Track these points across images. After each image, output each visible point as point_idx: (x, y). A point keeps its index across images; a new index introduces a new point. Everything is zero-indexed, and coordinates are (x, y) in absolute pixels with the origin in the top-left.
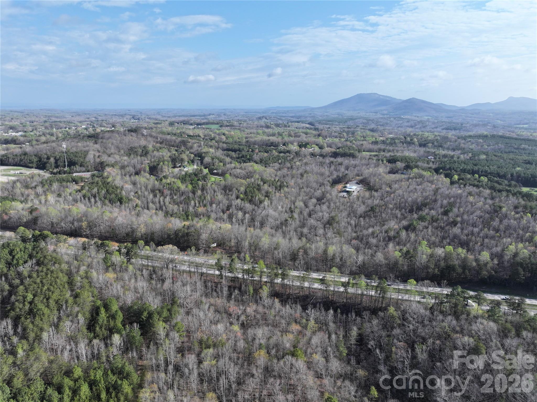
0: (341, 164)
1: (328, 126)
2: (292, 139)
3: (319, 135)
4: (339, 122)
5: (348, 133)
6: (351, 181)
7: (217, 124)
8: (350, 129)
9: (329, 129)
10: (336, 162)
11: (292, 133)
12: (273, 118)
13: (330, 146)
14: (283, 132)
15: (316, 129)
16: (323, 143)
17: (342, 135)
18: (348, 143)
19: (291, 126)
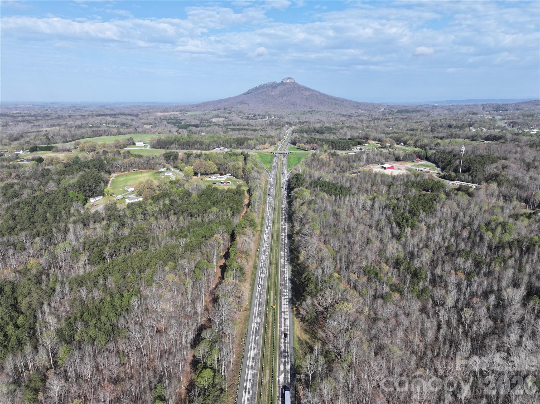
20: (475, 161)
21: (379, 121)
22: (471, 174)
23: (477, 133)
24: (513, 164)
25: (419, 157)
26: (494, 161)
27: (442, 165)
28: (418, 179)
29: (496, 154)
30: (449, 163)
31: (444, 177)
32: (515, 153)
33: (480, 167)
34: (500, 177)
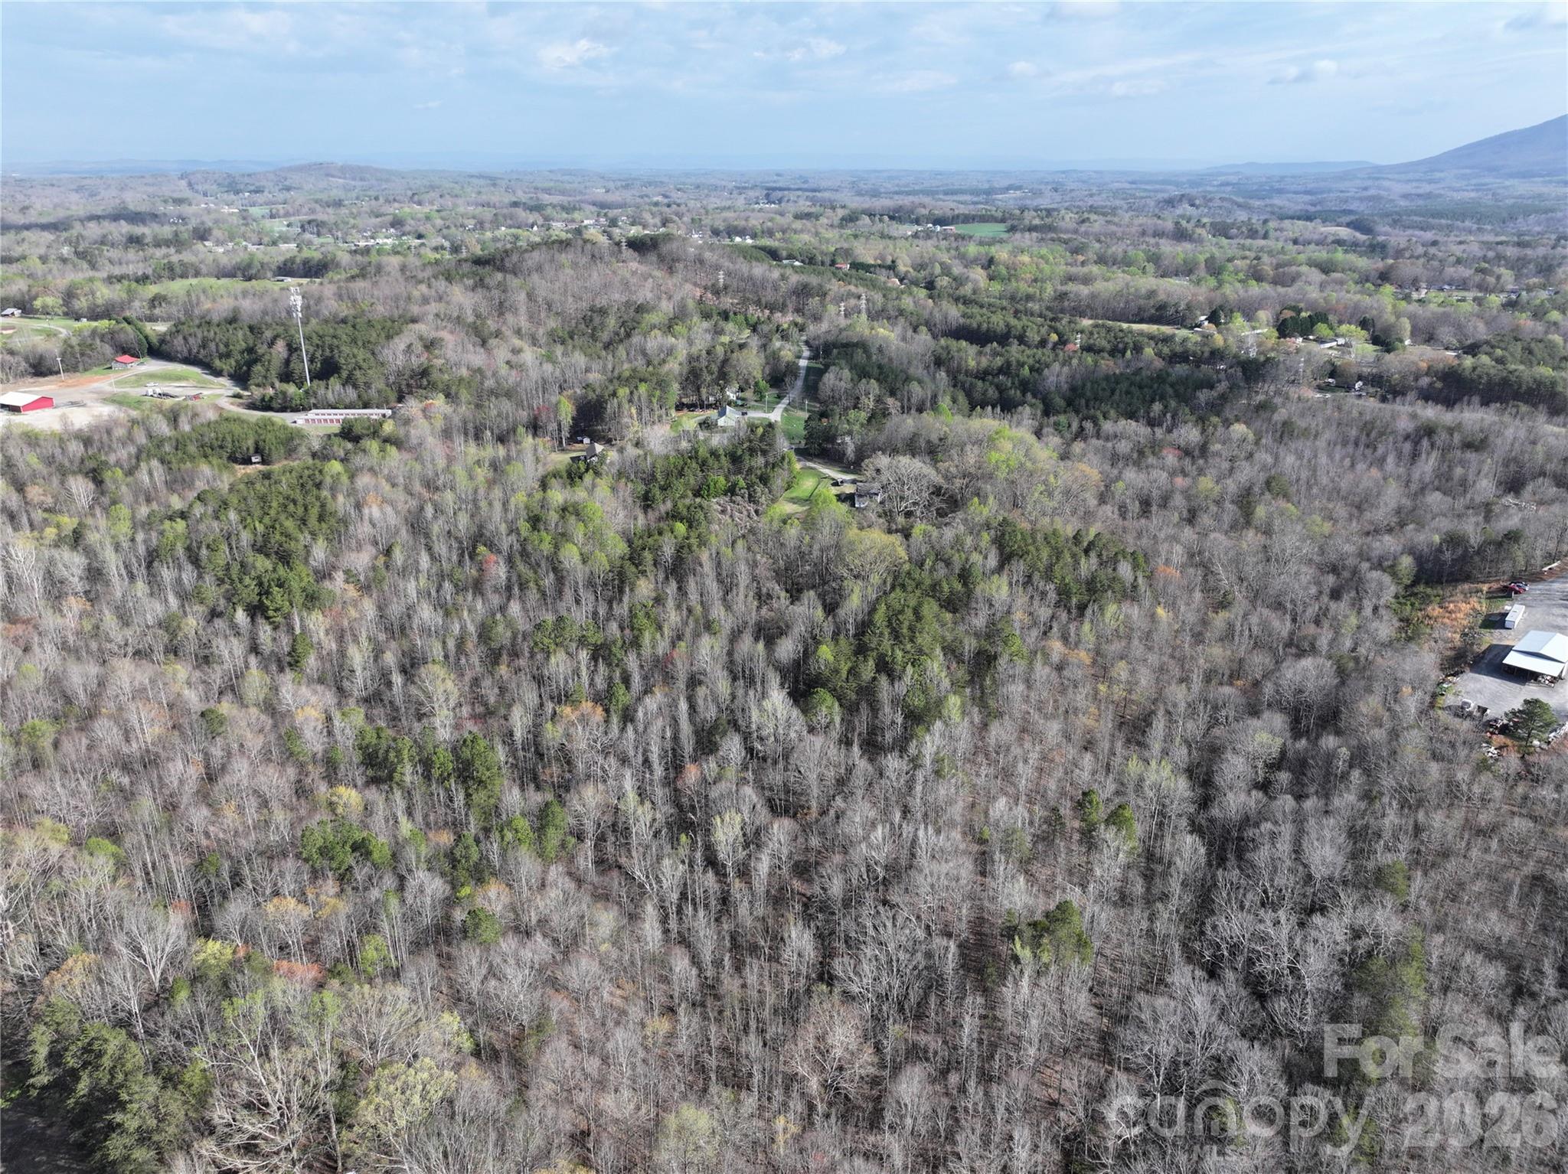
0: (1476, 444)
1: (1429, 236)
2: (1255, 289)
3: (1384, 277)
4: (1479, 221)
5: (1518, 266)
6: (1537, 577)
7: (1003, 220)
8: (1529, 252)
9: (1432, 250)
10: (1451, 431)
11: (1267, 265)
12: (1217, 203)
13: (1426, 335)
14: (1230, 260)
15: (1377, 249)
16: (1398, 316)
17: (1491, 280)
18: (1525, 321)
19: (1272, 233)
20: (334, 337)
22: (350, 381)
23: (240, 257)
24: (444, 334)
25: (125, 350)
26: (391, 329)
27: (228, 366)
28: (185, 427)
29: (381, 310)
30: (252, 357)
31: (265, 405)
32: (425, 301)
33: (361, 354)
34: (435, 375)
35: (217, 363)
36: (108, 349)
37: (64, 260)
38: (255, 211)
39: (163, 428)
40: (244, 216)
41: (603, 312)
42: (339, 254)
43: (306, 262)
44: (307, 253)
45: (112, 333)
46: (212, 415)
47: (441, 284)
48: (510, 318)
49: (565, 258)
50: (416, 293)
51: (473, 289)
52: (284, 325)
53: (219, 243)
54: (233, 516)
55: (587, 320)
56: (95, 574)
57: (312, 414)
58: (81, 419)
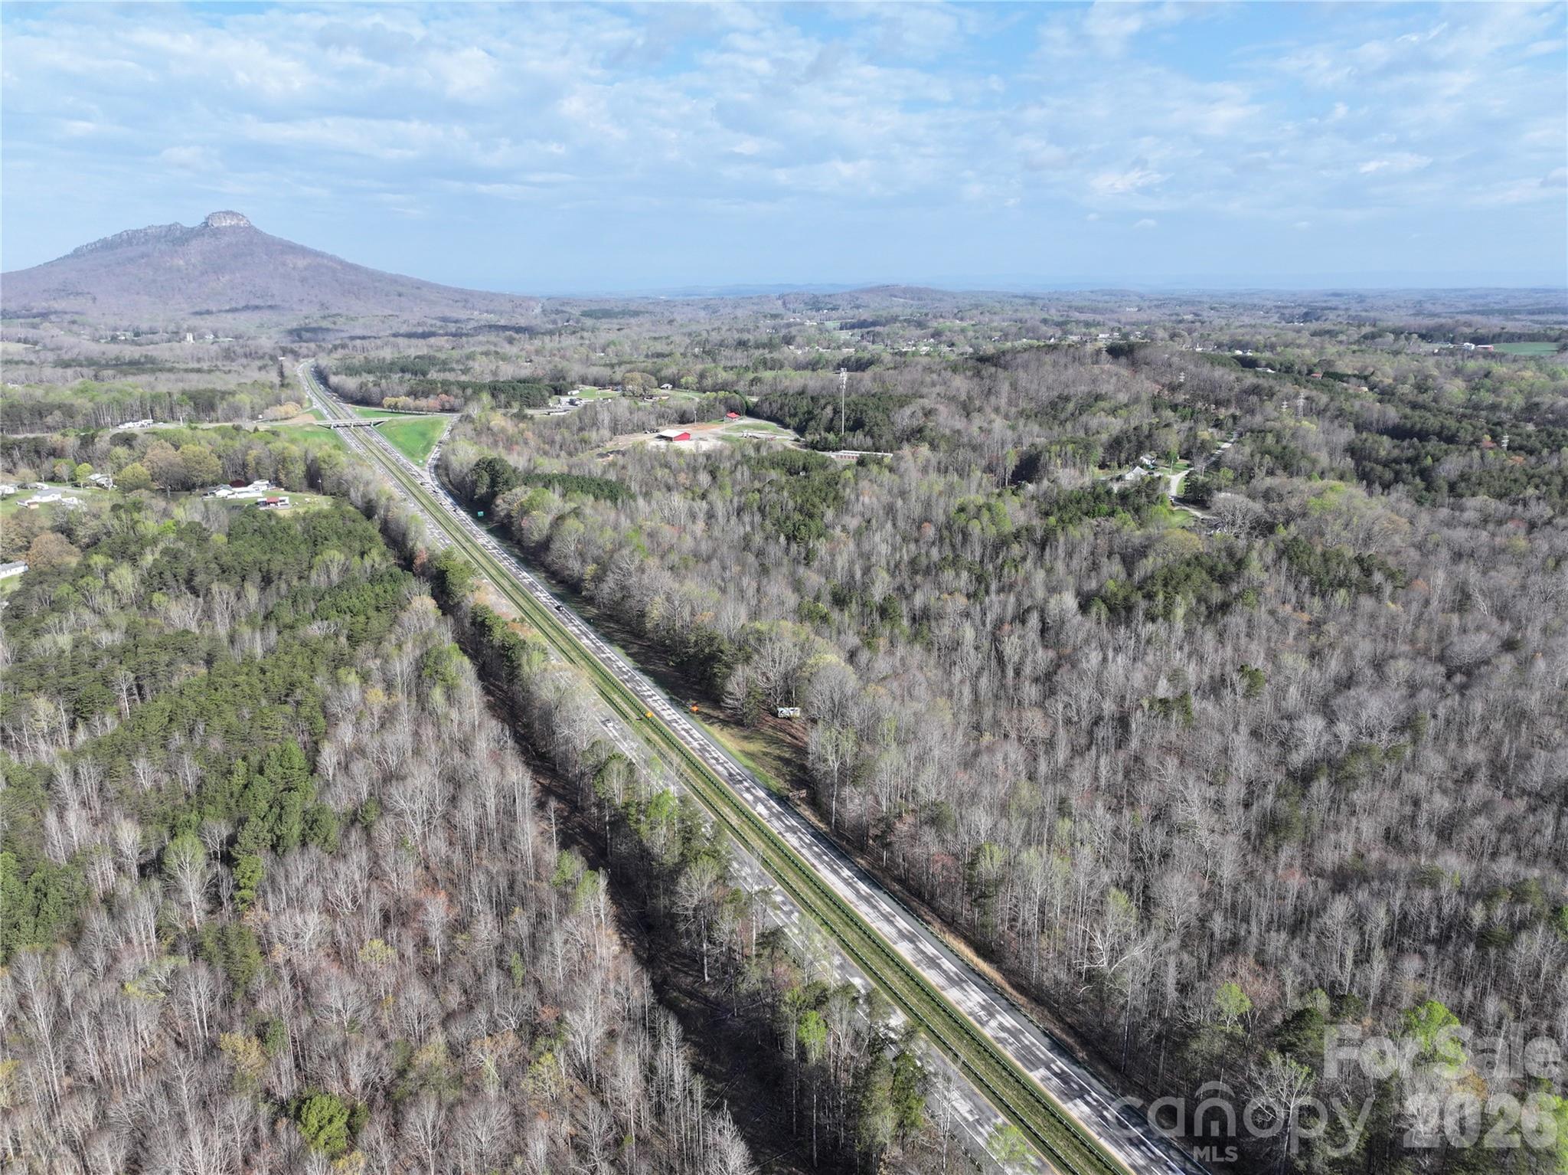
7: (1557, 339)
20: (865, 405)
21: (556, 338)
22: (870, 433)
23: (814, 355)
24: (939, 406)
25: (732, 409)
26: (903, 402)
27: (794, 422)
28: (764, 453)
29: (900, 389)
30: (810, 416)
31: (813, 446)
32: (934, 384)
33: (880, 416)
34: (927, 432)
35: (788, 419)
36: (723, 409)
37: (696, 356)
38: (830, 324)
39: (752, 453)
40: (821, 329)
41: (1067, 399)
42: (884, 354)
43: (858, 360)
44: (860, 354)
45: (727, 399)
46: (780, 449)
47: (948, 374)
48: (993, 399)
49: (1048, 359)
50: (928, 379)
51: (971, 378)
52: (833, 398)
53: (799, 347)
54: (785, 494)
55: (1053, 405)
56: (711, 516)
57: (842, 453)
58: (705, 446)
